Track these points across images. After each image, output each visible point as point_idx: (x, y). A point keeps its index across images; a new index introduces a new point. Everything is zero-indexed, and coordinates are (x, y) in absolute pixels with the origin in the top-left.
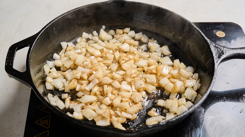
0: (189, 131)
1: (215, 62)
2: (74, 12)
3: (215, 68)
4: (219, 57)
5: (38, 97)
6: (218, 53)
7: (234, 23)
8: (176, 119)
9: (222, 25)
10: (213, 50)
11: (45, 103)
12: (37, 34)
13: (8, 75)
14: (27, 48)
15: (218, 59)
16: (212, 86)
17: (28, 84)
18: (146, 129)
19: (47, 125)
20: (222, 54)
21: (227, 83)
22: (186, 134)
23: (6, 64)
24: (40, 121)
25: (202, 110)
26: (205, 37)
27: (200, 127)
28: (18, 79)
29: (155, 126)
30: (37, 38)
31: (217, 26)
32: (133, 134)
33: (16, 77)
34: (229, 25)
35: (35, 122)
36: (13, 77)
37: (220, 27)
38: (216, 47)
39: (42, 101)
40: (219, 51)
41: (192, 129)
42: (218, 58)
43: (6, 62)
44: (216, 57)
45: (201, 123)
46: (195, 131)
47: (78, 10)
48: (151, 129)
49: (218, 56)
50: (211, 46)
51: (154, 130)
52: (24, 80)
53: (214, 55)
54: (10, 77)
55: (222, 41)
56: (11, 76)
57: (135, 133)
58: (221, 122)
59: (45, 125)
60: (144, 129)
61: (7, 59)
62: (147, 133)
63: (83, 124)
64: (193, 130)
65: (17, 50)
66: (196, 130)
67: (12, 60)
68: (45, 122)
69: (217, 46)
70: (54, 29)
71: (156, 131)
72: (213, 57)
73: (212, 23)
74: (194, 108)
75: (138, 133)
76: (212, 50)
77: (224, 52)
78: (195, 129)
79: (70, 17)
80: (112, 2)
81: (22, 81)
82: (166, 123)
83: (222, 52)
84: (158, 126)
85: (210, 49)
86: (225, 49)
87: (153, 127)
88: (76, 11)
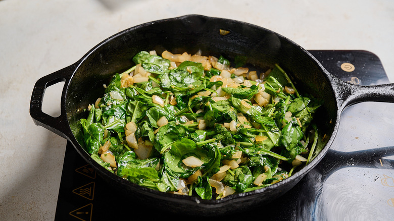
0: (299, 207)
1: (338, 105)
2: (130, 32)
4: (344, 99)
5: (79, 152)
6: (342, 92)
7: (368, 52)
9: (350, 54)
10: (336, 89)
11: (89, 161)
12: (77, 64)
13: (34, 121)
14: (63, 84)
15: (342, 101)
16: (331, 142)
17: (64, 134)
18: (236, 198)
19: (90, 195)
20: (349, 94)
21: (357, 138)
22: (294, 210)
23: (31, 106)
24: (79, 190)
25: (318, 175)
26: (323, 69)
27: (315, 200)
28: (49, 127)
29: (249, 195)
30: (76, 70)
31: (343, 56)
32: (217, 206)
34: (361, 53)
35: (73, 191)
36: (42, 124)
37: (347, 57)
38: (339, 84)
39: (84, 158)
40: (344, 90)
41: (302, 204)
42: (342, 99)
43: (31, 103)
44: (339, 99)
45: (316, 194)
46: (308, 206)
47: (137, 29)
48: (244, 199)
49: (343, 97)
50: (332, 82)
51: (247, 201)
52: (58, 129)
53: (337, 95)
54: (37, 124)
55: (350, 77)
56: (39, 122)
58: (345, 193)
59: (86, 195)
60: (233, 199)
61: (32, 99)
62: (238, 206)
63: (145, 190)
64: (305, 205)
65: (47, 87)
66: (308, 204)
67: (41, 99)
68: (87, 192)
69: (341, 82)
70: (101, 57)
71: (250, 203)
72: (335, 98)
73: (336, 51)
74: (306, 170)
75: (224, 204)
76: (333, 88)
77: (352, 91)
79: (124, 39)
80: (186, 18)
81: (56, 130)
82: (265, 191)
83: (348, 92)
84: (253, 194)
85: (331, 87)
86: (353, 87)
87: (246, 196)
88: (133, 30)
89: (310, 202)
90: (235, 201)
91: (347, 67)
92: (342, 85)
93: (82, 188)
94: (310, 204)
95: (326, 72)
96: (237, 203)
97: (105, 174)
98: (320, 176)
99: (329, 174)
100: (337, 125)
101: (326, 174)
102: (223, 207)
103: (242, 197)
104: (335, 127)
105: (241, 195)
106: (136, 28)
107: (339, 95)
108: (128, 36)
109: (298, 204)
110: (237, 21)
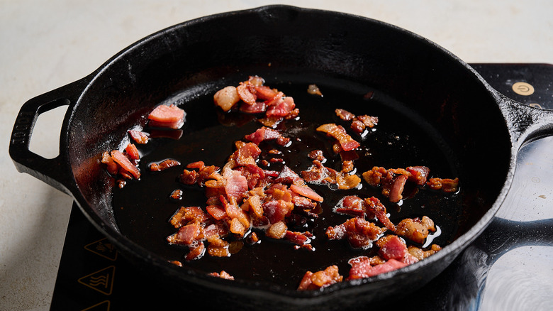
0: (451, 305)
1: (512, 139)
2: (176, 30)
3: (512, 153)
4: (522, 130)
5: (86, 214)
6: (518, 120)
8: (420, 267)
9: (526, 70)
10: (507, 114)
11: (102, 227)
12: (89, 78)
13: (16, 165)
14: (64, 108)
15: (519, 133)
16: (506, 192)
17: (62, 185)
18: (345, 288)
19: (106, 287)
20: (529, 122)
21: (542, 197)
23: (11, 142)
24: (89, 278)
25: (482, 256)
26: (486, 85)
27: (478, 295)
28: (39, 174)
29: (368, 283)
30: (88, 86)
31: (516, 72)
32: (313, 301)
33: (34, 170)
35: (79, 281)
36: (28, 169)
37: (522, 73)
38: (513, 107)
40: (520, 116)
41: (457, 301)
42: (519, 131)
43: (12, 137)
44: (514, 130)
45: (479, 285)
46: (465, 305)
48: (359, 290)
49: (519, 127)
50: (500, 105)
51: (365, 293)
52: (52, 177)
53: (509, 124)
56: (24, 167)
57: (318, 296)
59: (101, 287)
60: (340, 289)
61: (15, 130)
62: (349, 302)
64: (461, 303)
65: (40, 113)
66: (467, 302)
67: (28, 132)
68: (102, 281)
69: (515, 105)
70: (130, 68)
71: (369, 298)
72: (506, 129)
74: (463, 242)
76: (504, 113)
77: (534, 118)
78: (464, 301)
79: (168, 42)
80: (266, 10)
81: (49, 178)
82: (395, 276)
83: (528, 119)
84: (374, 282)
85: (499, 112)
86: (535, 111)
87: (363, 284)
88: (181, 28)
89: (469, 297)
90: (344, 292)
91: (523, 88)
92: (517, 109)
93: (94, 276)
94: (469, 302)
95: (490, 89)
96: (347, 297)
97: (126, 248)
98: (485, 257)
99: (499, 253)
100: (512, 171)
101: (494, 253)
102: (323, 304)
103: (356, 286)
104: (509, 174)
105: (354, 283)
106: (185, 25)
107: (513, 124)
108: (173, 38)
109: (449, 302)
110: (347, 14)
